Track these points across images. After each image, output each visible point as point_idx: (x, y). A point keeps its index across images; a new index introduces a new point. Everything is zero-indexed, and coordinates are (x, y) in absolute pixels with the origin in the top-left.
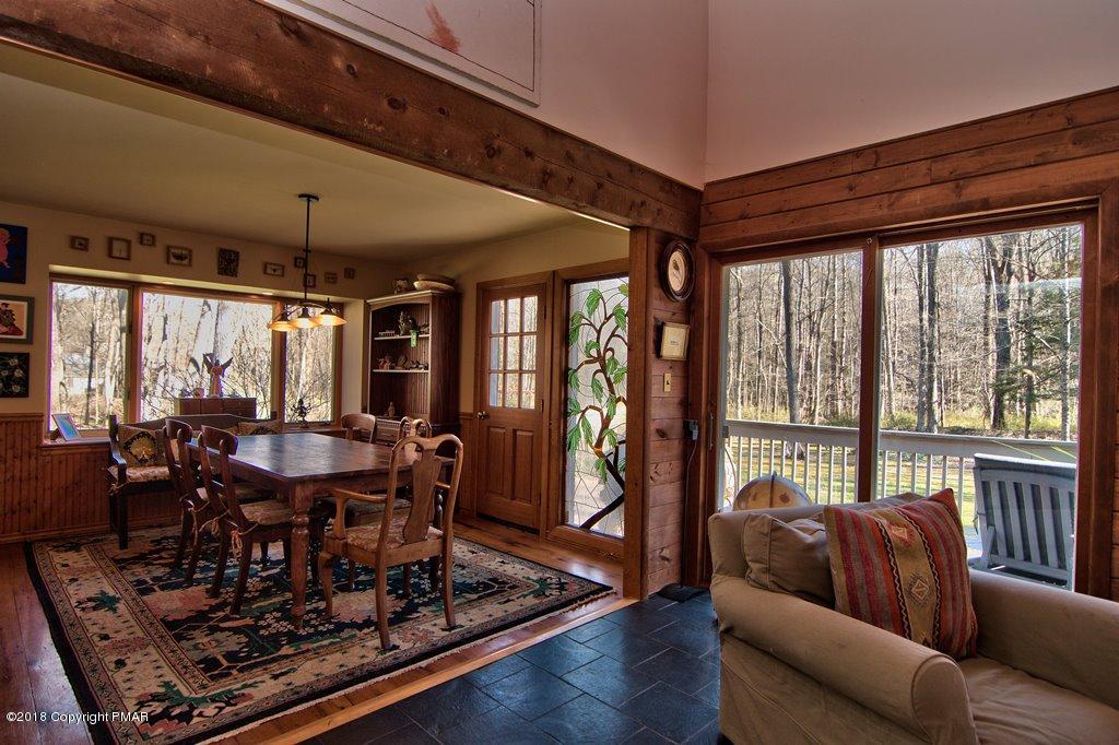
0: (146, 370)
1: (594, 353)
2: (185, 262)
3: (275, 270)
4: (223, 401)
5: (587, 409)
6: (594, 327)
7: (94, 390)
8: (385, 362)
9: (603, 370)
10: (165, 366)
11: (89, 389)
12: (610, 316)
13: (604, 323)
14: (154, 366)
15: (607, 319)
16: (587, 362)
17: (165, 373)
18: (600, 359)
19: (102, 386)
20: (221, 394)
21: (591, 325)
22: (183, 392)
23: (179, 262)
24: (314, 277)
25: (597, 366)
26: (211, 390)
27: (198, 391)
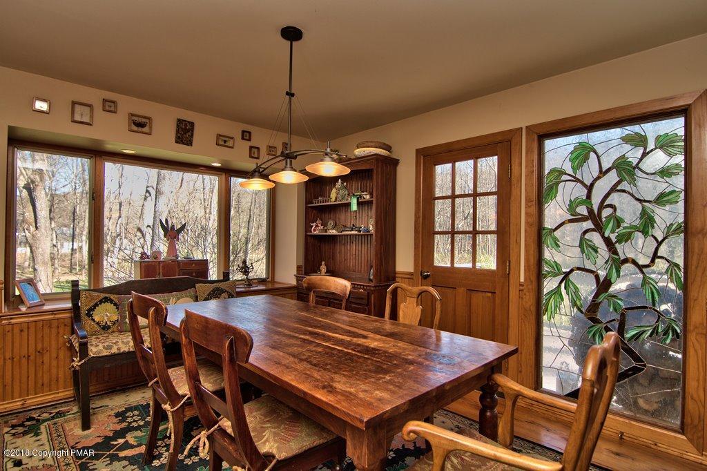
0: (108, 237)
1: (582, 210)
2: (146, 129)
3: (225, 142)
4: (179, 262)
5: (572, 271)
6: (582, 183)
7: (76, 250)
8: (317, 226)
9: (599, 228)
10: (120, 235)
11: (72, 249)
12: (609, 170)
13: (598, 178)
14: (114, 235)
15: (603, 173)
16: (571, 221)
17: (121, 239)
18: (594, 217)
19: (81, 248)
20: (177, 256)
21: (577, 180)
22: (143, 255)
23: (140, 129)
24: (258, 148)
25: (588, 224)
26: (168, 253)
27: (157, 254)
